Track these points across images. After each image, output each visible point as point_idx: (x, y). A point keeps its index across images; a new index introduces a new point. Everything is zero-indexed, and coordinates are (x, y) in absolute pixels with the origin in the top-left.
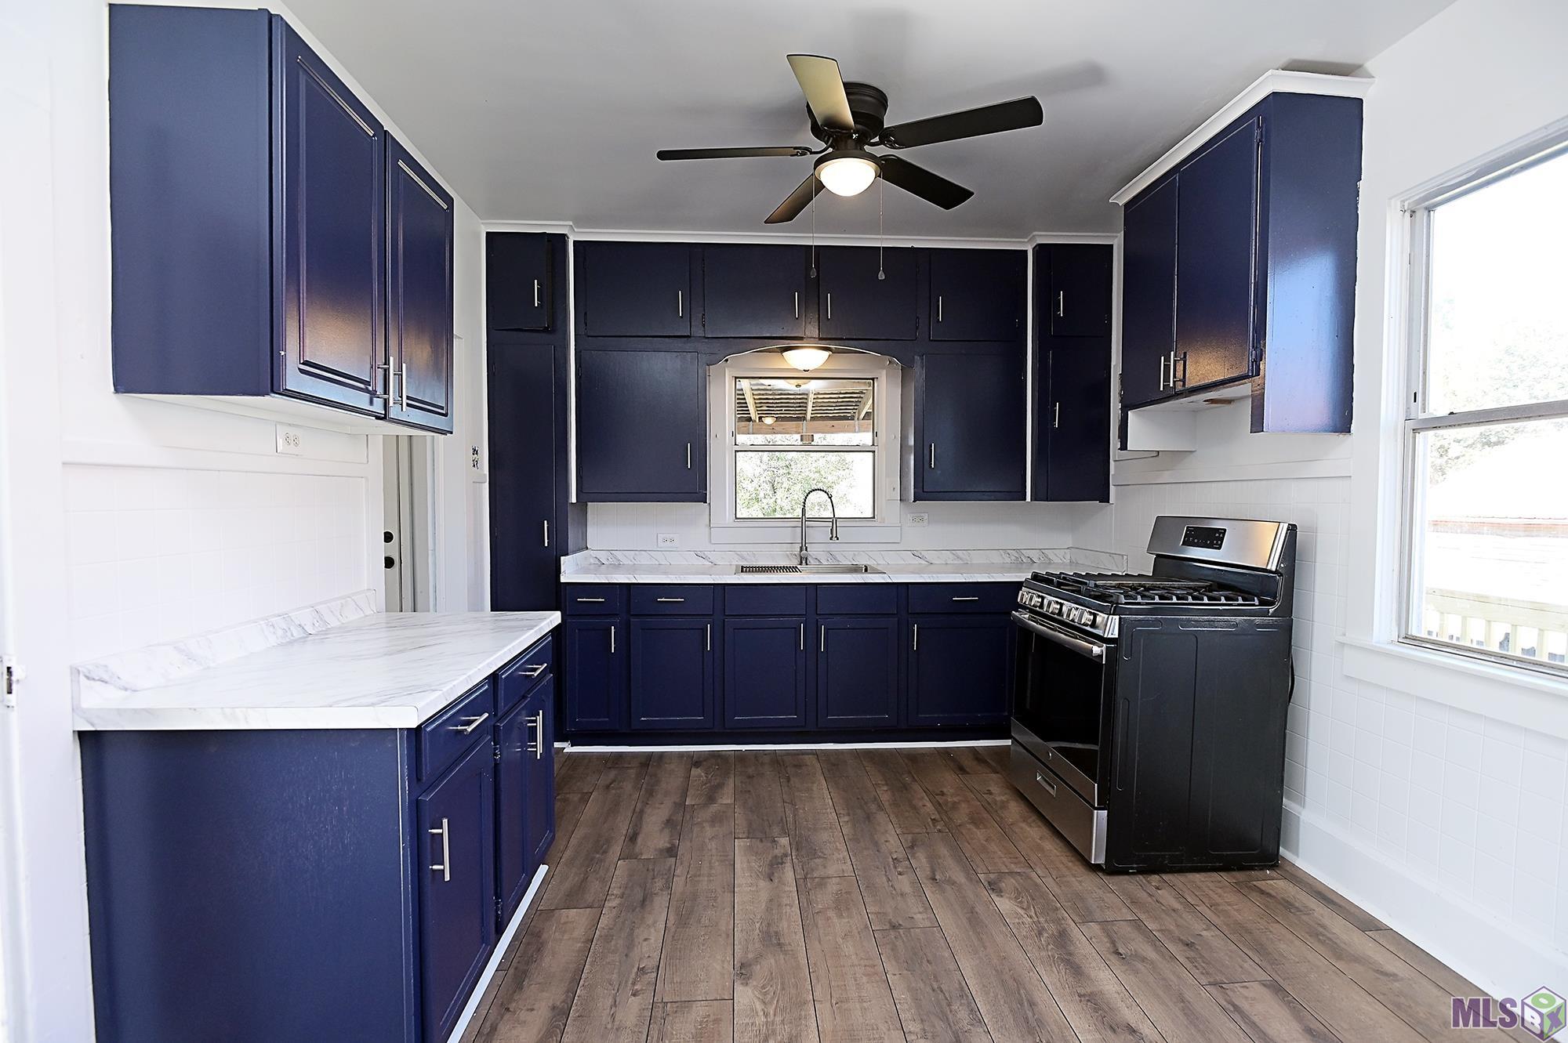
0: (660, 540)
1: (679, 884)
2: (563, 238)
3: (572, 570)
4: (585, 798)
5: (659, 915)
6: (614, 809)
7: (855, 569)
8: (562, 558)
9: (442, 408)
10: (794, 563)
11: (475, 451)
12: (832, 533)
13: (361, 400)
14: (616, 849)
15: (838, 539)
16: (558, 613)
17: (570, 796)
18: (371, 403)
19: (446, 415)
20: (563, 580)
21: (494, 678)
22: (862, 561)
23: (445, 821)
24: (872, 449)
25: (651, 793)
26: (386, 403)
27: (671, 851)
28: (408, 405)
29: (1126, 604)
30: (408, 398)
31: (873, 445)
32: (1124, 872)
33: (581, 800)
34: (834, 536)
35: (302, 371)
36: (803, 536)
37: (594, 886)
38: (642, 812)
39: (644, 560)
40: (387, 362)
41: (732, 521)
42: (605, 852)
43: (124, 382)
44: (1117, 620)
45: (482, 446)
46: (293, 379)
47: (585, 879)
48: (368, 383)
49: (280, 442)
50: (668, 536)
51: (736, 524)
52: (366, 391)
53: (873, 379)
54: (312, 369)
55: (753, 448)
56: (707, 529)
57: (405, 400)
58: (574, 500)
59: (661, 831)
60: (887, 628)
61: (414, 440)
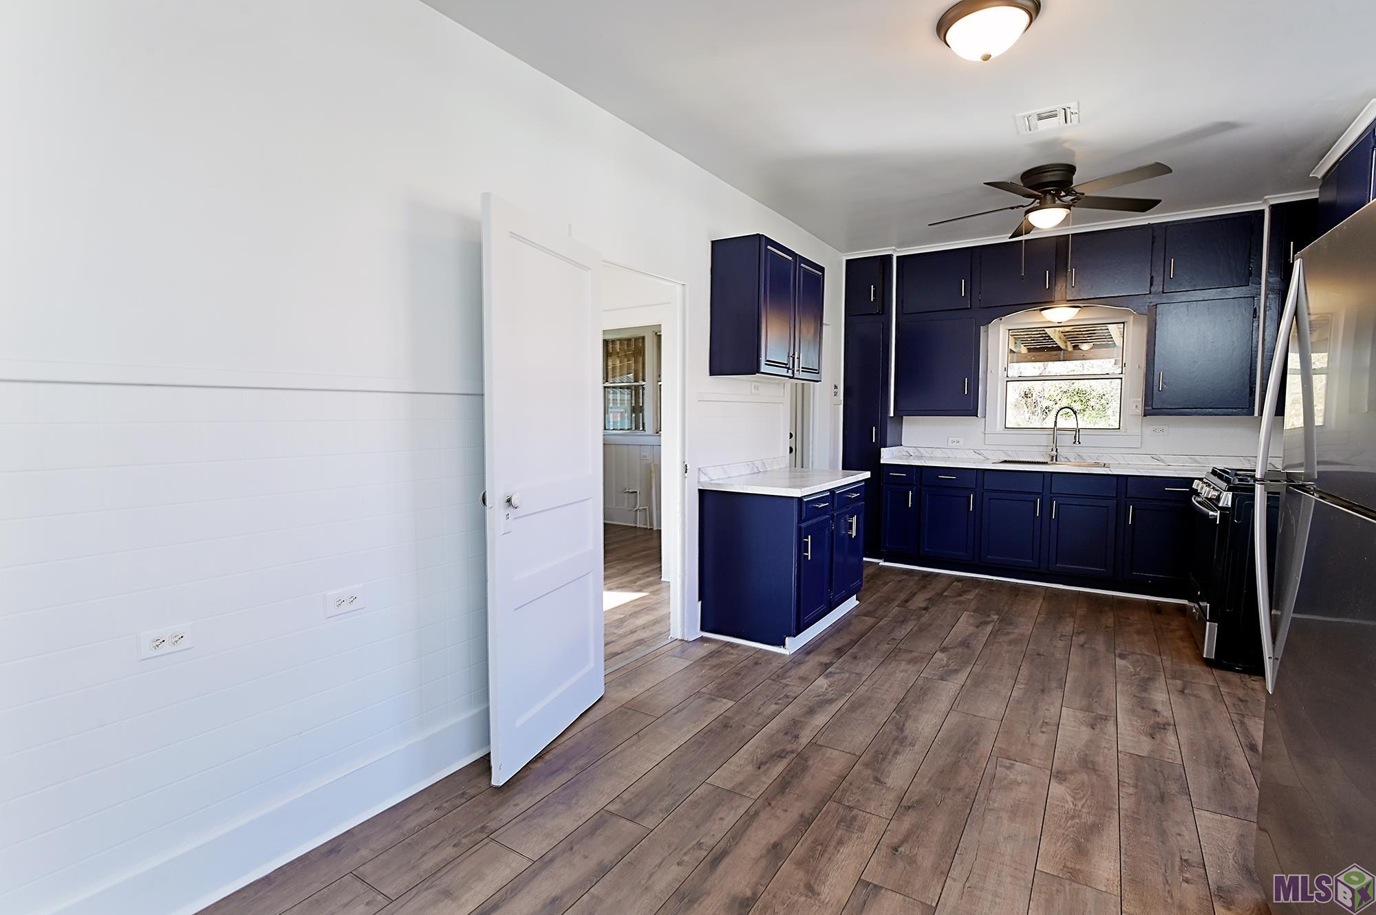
0: (950, 442)
1: (924, 620)
2: (890, 256)
3: (888, 456)
4: (886, 583)
5: (909, 626)
6: (901, 589)
7: (1097, 465)
8: (882, 449)
9: (816, 370)
10: (1048, 460)
11: (836, 387)
12: (1075, 439)
13: (783, 371)
14: (896, 603)
15: (1080, 443)
16: (869, 473)
17: (877, 582)
18: (788, 372)
19: (818, 373)
20: (882, 462)
21: (832, 491)
22: (1102, 462)
23: (809, 536)
24: (1120, 376)
25: (924, 587)
26: (793, 371)
27: (926, 609)
28: (802, 371)
29: (1239, 484)
30: (802, 368)
31: (1122, 373)
32: (1230, 668)
33: (883, 584)
34: (1077, 440)
35: (766, 364)
36: (1055, 441)
37: (880, 612)
38: (916, 593)
39: (938, 453)
40: (794, 354)
41: (1002, 430)
42: (889, 603)
43: (713, 371)
44: (1231, 496)
45: (840, 385)
46: (764, 368)
47: (877, 609)
48: (787, 364)
49: (753, 390)
50: (955, 439)
51: (1004, 432)
52: (786, 368)
53: (1123, 323)
54: (770, 363)
55: (1020, 379)
56: (983, 435)
57: (801, 369)
58: (892, 415)
59: (924, 601)
60: (1108, 507)
61: (805, 385)
